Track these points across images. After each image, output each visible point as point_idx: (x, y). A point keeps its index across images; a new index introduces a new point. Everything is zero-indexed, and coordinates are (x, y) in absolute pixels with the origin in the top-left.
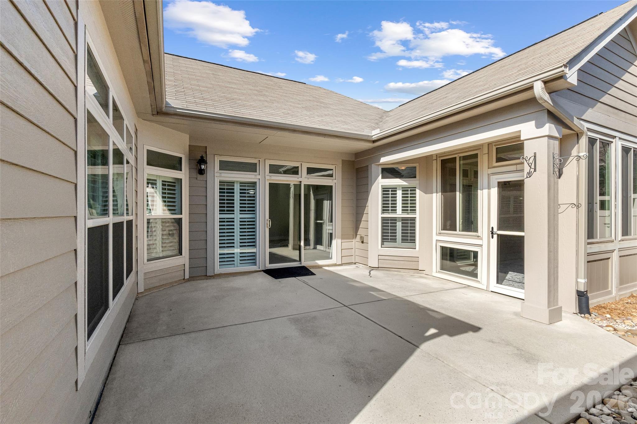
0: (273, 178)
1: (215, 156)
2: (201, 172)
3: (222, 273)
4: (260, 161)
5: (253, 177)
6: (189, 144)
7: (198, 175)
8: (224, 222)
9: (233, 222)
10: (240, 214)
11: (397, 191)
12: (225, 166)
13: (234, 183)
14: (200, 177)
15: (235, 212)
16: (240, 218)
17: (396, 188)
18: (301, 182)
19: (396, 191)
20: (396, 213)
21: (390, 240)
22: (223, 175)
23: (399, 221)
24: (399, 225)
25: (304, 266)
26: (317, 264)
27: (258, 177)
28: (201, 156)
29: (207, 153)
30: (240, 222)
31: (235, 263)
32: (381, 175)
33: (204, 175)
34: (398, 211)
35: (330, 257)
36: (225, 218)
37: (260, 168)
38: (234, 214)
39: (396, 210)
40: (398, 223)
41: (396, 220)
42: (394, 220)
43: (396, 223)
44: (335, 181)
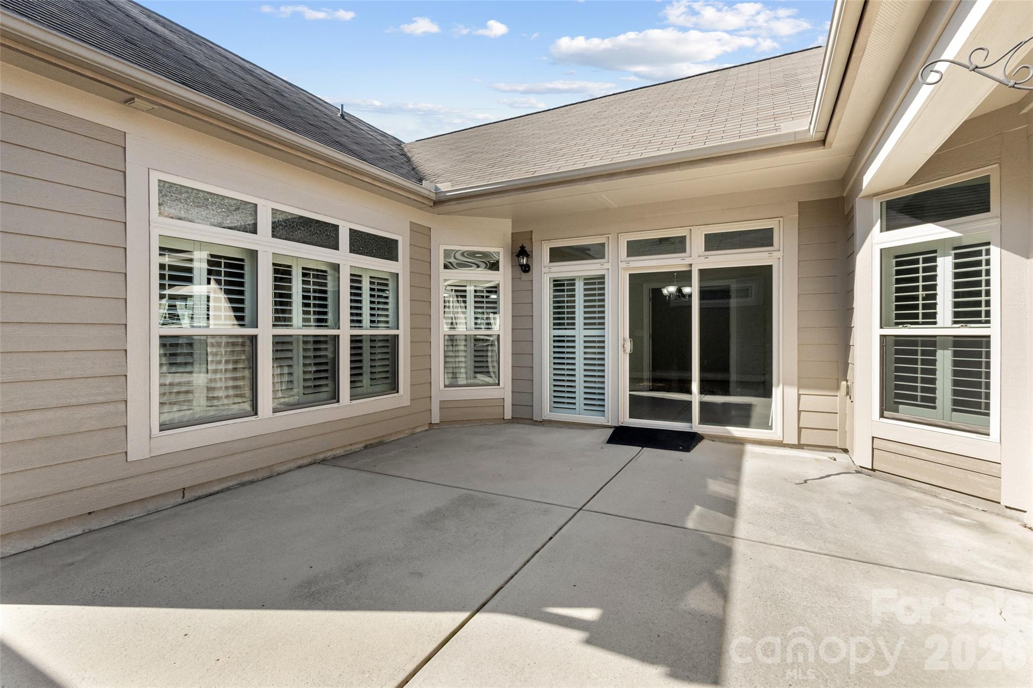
0: (633, 264)
1: (543, 242)
2: (526, 269)
3: (552, 419)
4: (610, 238)
5: (598, 266)
6: (511, 232)
7: (523, 273)
8: (563, 341)
9: (574, 341)
10: (585, 329)
11: (938, 259)
12: (558, 255)
13: (574, 280)
14: (525, 276)
15: (577, 327)
16: (585, 336)
17: (935, 251)
18: (691, 265)
19: (934, 259)
20: (935, 323)
21: (921, 401)
22: (553, 269)
23: (944, 348)
24: (944, 359)
25: (696, 433)
26: (730, 433)
27: (606, 266)
28: (521, 245)
29: (533, 240)
30: (585, 342)
31: (577, 406)
32: (879, 221)
33: (530, 272)
34: (939, 318)
35: (770, 425)
36: (564, 336)
37: (609, 251)
38: (574, 329)
39: (934, 315)
40: (940, 353)
41: (934, 344)
42: (931, 343)
43: (934, 353)
44: (779, 254)
